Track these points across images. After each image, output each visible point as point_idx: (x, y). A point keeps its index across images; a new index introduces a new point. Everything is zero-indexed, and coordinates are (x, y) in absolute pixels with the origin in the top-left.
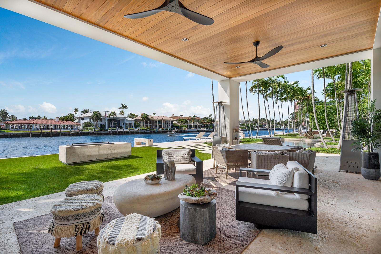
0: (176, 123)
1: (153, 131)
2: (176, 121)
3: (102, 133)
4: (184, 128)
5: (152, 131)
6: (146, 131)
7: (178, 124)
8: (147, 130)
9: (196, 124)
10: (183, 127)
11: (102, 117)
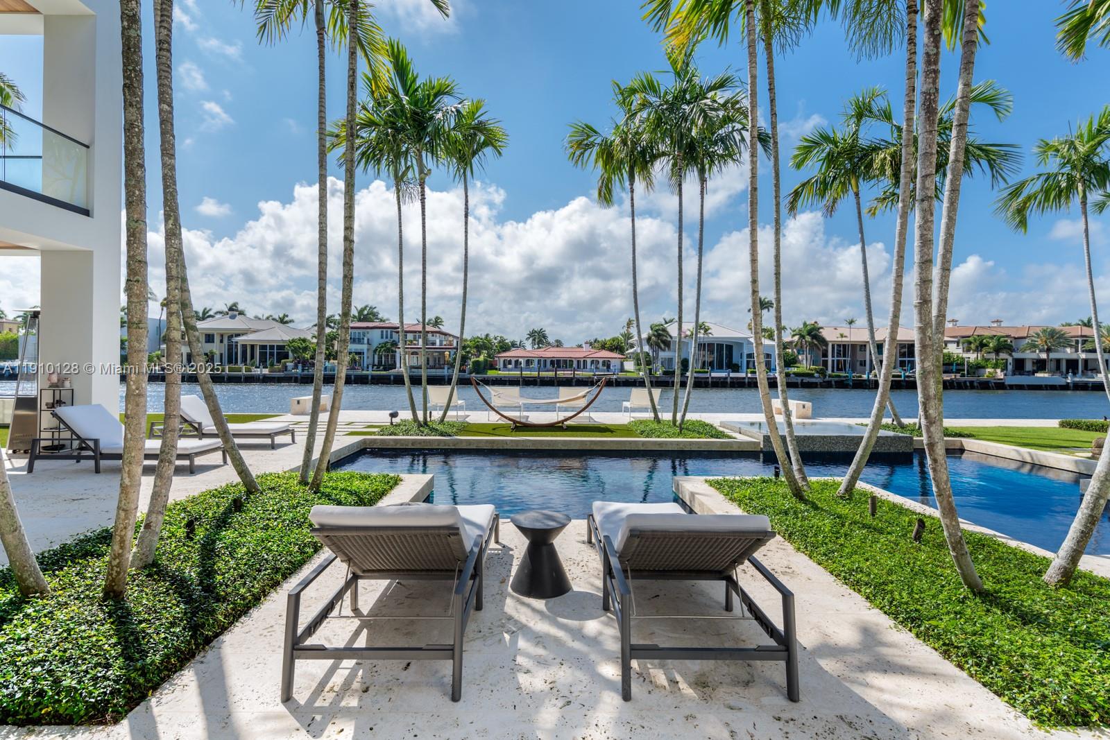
0: (960, 351)
1: (836, 379)
2: (958, 346)
3: (668, 382)
4: (988, 370)
5: (831, 381)
6: (806, 380)
7: (965, 355)
8: (811, 375)
9: (1074, 356)
10: (984, 367)
11: (671, 337)
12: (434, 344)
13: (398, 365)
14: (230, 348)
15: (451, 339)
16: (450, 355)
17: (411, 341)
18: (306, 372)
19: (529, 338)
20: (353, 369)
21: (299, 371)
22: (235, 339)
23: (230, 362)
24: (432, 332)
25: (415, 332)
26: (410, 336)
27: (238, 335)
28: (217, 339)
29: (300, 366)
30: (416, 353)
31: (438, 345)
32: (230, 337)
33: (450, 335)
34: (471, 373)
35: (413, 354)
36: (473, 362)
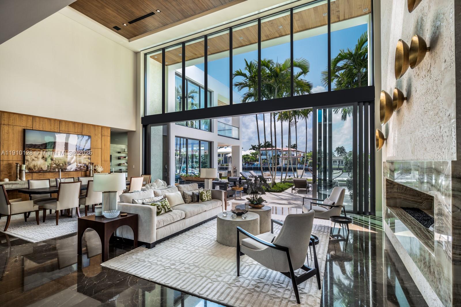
12: (294, 155)
13: (280, 164)
14: (225, 158)
15: (300, 153)
16: (300, 159)
17: (285, 154)
18: (249, 166)
19: (336, 151)
20: (264, 165)
21: (247, 166)
22: (227, 155)
23: (225, 163)
24: (293, 151)
25: (286, 151)
26: (284, 153)
27: (227, 154)
28: (221, 155)
29: (247, 164)
30: (287, 159)
31: (295, 156)
32: (225, 155)
33: (300, 152)
34: (309, 166)
35: (285, 159)
36: (310, 162)
